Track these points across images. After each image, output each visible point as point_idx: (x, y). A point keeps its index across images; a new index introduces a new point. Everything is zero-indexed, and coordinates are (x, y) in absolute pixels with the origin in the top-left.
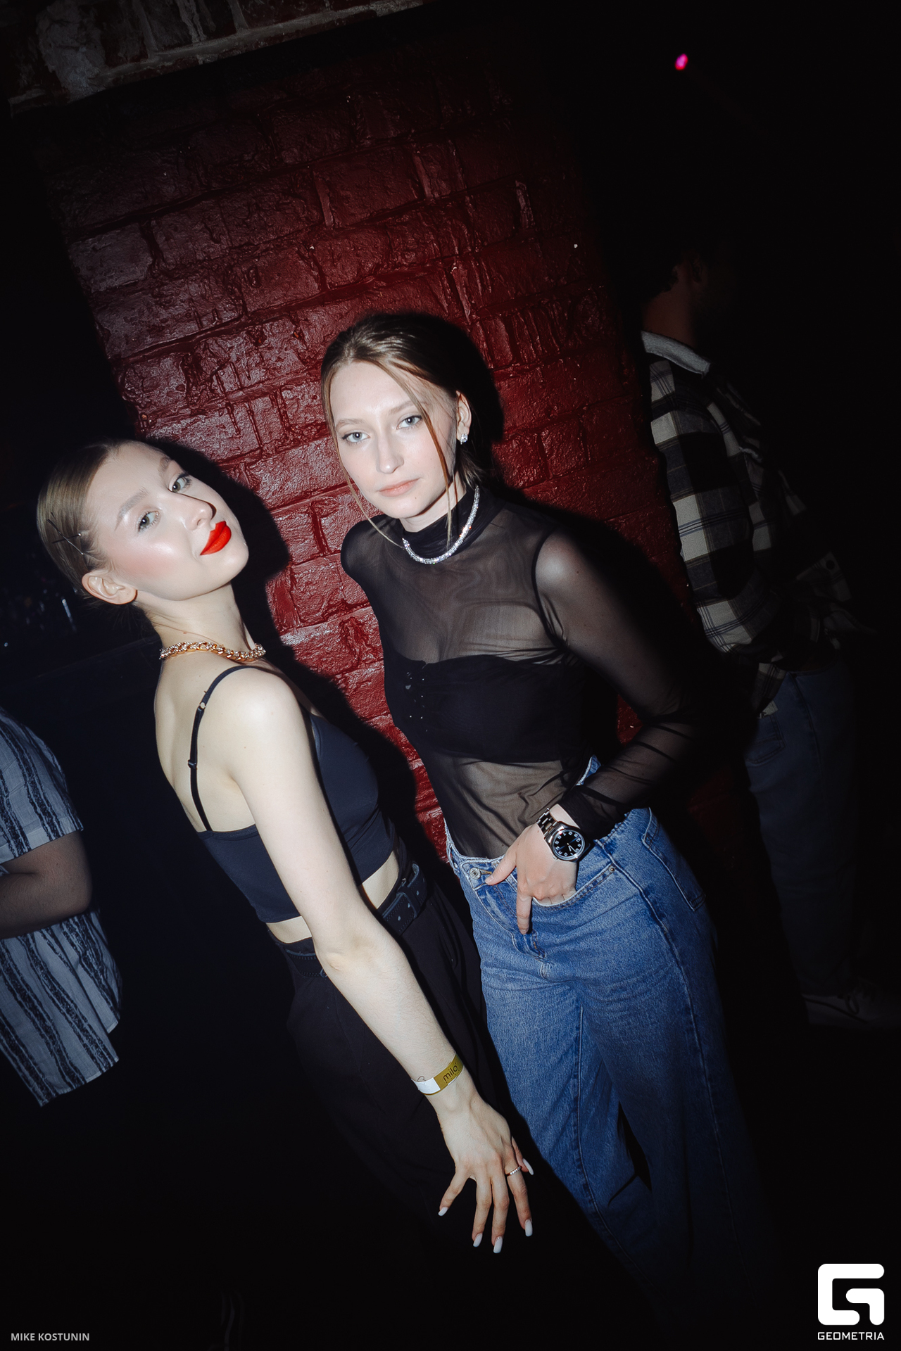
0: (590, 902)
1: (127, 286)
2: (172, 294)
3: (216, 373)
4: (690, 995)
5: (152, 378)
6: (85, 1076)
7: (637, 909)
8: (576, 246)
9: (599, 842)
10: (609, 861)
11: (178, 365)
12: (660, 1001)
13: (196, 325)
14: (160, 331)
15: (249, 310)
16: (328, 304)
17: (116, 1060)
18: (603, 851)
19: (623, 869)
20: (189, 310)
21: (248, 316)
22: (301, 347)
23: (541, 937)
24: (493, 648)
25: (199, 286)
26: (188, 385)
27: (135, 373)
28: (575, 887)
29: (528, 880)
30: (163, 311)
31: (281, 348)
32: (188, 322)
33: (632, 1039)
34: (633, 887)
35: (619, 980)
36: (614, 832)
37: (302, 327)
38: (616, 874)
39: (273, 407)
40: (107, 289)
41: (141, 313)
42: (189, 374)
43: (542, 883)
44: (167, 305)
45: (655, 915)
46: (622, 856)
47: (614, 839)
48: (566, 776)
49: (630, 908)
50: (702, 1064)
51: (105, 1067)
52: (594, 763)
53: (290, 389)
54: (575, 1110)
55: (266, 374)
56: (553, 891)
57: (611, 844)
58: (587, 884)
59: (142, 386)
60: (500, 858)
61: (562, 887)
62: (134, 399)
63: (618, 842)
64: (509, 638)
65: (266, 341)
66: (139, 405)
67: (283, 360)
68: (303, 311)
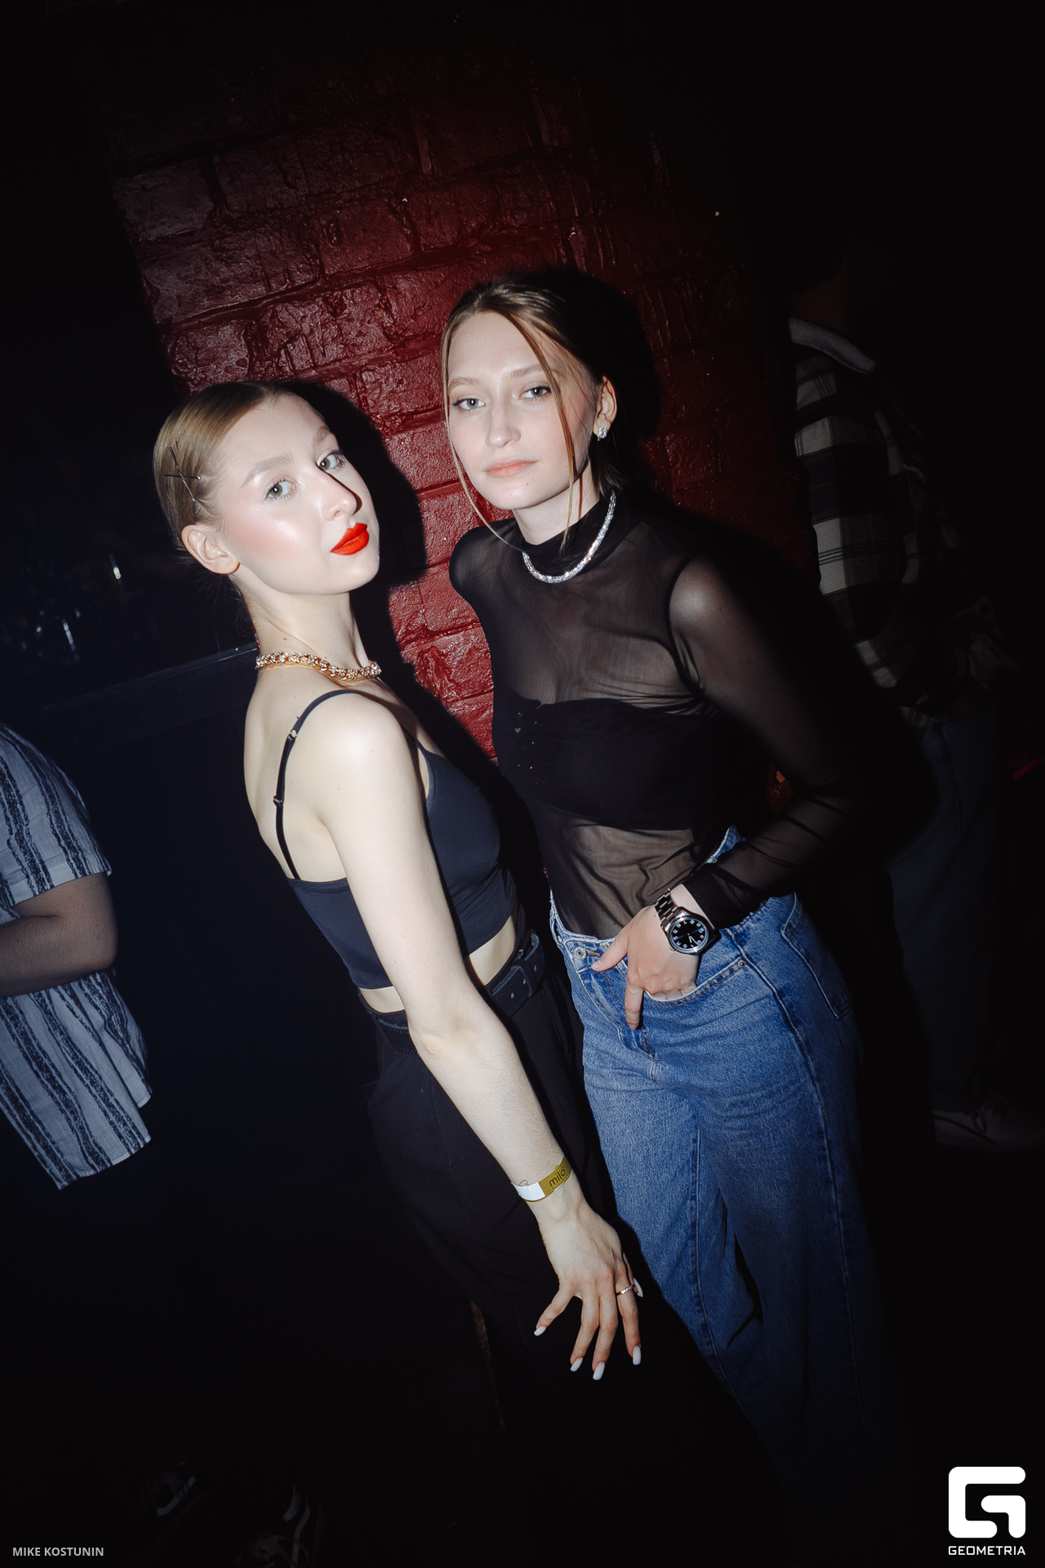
0: (712, 1000)
1: (182, 235)
2: (236, 249)
3: (285, 347)
4: (824, 1117)
5: (209, 349)
6: (111, 1158)
7: (768, 1012)
8: (717, 214)
9: (728, 931)
10: (739, 953)
11: (239, 334)
12: (788, 1120)
13: (264, 288)
14: (219, 292)
15: (327, 272)
16: (422, 269)
17: (148, 1139)
18: (732, 942)
19: (755, 964)
20: (256, 269)
21: (325, 280)
22: (388, 321)
23: (651, 1033)
24: (618, 691)
25: (269, 240)
26: (251, 359)
27: (189, 342)
28: (696, 981)
29: (639, 970)
30: (224, 269)
31: (363, 320)
32: (255, 283)
33: (751, 1162)
34: (766, 987)
35: (740, 1093)
36: (748, 920)
37: (389, 295)
38: (746, 970)
39: (351, 391)
40: (158, 238)
41: (198, 270)
42: (253, 346)
43: (656, 975)
44: (229, 262)
45: (789, 1020)
46: (755, 949)
47: (748, 928)
48: (697, 849)
49: (759, 1011)
50: (834, 1198)
51: (135, 1148)
52: (732, 835)
53: (373, 371)
54: (693, 1237)
55: (344, 351)
56: (668, 986)
57: (743, 933)
58: (710, 979)
59: (196, 358)
60: (609, 940)
61: (679, 983)
62: (186, 374)
63: (751, 932)
64: (637, 682)
65: (346, 311)
66: (192, 381)
67: (365, 335)
68: (391, 277)
